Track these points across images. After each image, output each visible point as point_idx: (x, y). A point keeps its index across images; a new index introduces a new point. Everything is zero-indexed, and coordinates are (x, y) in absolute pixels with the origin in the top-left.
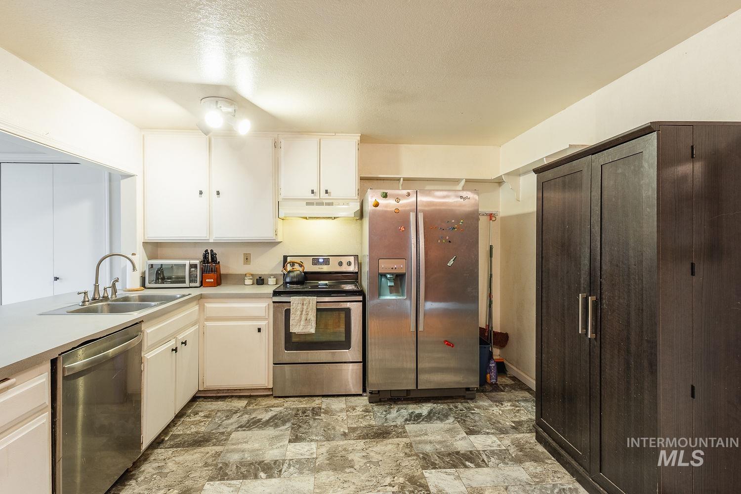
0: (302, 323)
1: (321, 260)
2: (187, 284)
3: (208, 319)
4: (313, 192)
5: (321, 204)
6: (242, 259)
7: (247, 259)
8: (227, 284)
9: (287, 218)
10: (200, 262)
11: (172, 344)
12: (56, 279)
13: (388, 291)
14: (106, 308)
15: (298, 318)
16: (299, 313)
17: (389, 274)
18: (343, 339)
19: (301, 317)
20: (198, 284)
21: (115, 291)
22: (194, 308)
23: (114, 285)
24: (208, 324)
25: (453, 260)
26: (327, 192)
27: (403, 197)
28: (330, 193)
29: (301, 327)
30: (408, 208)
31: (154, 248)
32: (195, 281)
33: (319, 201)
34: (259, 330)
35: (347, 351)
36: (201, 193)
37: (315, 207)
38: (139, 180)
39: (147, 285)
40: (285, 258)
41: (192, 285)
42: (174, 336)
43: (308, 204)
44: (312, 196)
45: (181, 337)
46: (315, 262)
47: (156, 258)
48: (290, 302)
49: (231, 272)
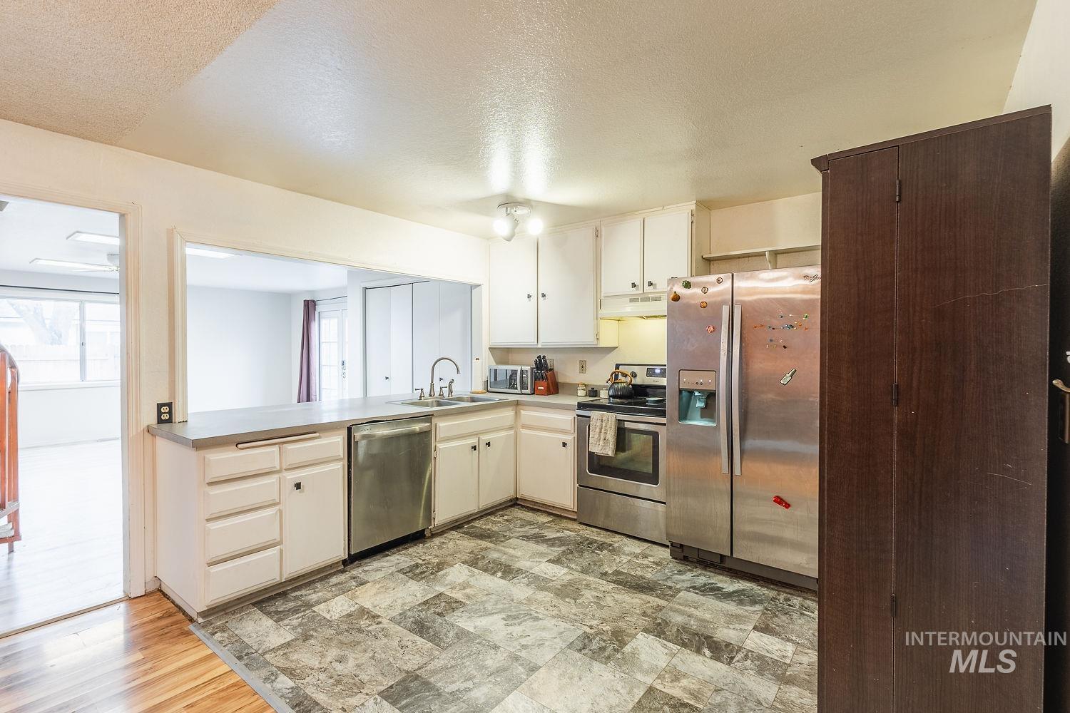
0: (601, 443)
1: (658, 371)
2: (518, 391)
3: (523, 427)
4: (634, 285)
5: (647, 299)
6: (578, 367)
7: (583, 367)
8: (563, 393)
9: (624, 319)
10: (532, 369)
11: (474, 441)
12: (387, 378)
13: (698, 414)
14: (435, 403)
15: (597, 436)
16: (598, 430)
17: (697, 390)
18: (650, 469)
19: (600, 436)
20: (528, 391)
21: (451, 392)
22: (509, 413)
23: (450, 386)
24: (523, 431)
25: (791, 376)
26: (650, 284)
27: (712, 284)
28: (655, 284)
29: (600, 448)
30: (719, 299)
31: (503, 354)
32: (527, 388)
33: (643, 296)
34: (564, 445)
35: (654, 486)
36: (529, 296)
37: (640, 304)
38: (485, 289)
39: (489, 388)
40: (617, 366)
41: (524, 391)
42: (477, 434)
43: (632, 301)
44: (634, 291)
45: (485, 438)
46: (650, 372)
47: (507, 363)
48: (590, 417)
49: (568, 381)
